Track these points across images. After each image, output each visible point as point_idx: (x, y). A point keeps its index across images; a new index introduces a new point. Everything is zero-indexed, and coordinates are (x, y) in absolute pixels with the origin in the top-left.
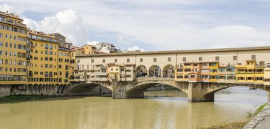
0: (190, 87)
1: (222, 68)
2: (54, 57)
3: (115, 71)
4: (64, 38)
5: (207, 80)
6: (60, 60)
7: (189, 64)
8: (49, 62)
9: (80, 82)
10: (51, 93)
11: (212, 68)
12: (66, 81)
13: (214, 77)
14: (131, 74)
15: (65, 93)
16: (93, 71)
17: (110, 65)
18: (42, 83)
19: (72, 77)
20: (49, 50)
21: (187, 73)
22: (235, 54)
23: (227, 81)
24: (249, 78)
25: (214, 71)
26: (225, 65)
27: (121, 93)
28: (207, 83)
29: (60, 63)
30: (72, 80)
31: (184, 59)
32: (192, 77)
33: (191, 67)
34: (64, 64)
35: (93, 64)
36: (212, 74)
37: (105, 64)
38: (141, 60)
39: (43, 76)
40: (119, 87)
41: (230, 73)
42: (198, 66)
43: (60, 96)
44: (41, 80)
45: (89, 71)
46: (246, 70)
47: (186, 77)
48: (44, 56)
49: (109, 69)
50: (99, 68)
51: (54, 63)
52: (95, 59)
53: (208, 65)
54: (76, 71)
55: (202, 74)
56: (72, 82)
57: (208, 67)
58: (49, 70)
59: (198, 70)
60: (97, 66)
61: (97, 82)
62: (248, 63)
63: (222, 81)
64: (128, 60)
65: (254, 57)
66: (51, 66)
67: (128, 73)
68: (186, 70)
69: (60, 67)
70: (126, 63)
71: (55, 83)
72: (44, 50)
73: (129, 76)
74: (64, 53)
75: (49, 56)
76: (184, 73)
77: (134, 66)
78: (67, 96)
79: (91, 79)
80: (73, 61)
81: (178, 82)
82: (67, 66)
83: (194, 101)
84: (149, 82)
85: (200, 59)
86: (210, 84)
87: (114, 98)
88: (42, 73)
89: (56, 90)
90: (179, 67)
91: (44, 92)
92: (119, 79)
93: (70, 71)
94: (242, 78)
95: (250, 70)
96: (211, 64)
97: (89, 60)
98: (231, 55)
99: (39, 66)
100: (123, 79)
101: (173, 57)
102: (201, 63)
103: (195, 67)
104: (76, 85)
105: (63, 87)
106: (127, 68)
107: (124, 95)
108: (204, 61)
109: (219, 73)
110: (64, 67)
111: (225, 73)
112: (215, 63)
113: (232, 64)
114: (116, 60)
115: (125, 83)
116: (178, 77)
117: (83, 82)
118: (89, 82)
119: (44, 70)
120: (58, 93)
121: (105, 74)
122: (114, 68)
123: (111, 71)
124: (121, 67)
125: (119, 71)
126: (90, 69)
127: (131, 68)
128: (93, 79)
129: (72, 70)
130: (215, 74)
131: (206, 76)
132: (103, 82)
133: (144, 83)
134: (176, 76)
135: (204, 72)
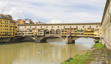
0: (67, 38)
1: (79, 31)
2: (9, 25)
3: (36, 31)
4: (11, 17)
5: (73, 35)
6: (11, 27)
7: (66, 29)
8: (6, 28)
9: (20, 36)
10: (7, 41)
11: (75, 30)
12: (13, 36)
13: (76, 34)
14: (43, 33)
15: (13, 41)
16: (25, 31)
17: (33, 29)
18: (4, 37)
19: (16, 34)
20: (7, 23)
21: (66, 32)
22: (83, 25)
23: (81, 36)
24: (89, 35)
25: (76, 32)
26: (80, 30)
27: (38, 40)
28: (73, 36)
29: (11, 28)
30: (16, 35)
31: (64, 27)
32: (68, 34)
33: (67, 30)
34: (12, 28)
35: (25, 28)
36: (75, 33)
37: (31, 29)
38: (47, 27)
39: (4, 34)
40: (38, 38)
41: (82, 32)
42: (70, 30)
43: (11, 42)
44: (4, 35)
45: (24, 32)
46: (88, 32)
47: (65, 34)
48: (5, 25)
49: (33, 31)
50: (29, 30)
51: (9, 28)
52: (27, 26)
53: (74, 29)
54: (18, 32)
55: (71, 33)
56: (16, 36)
57: (73, 30)
58: (6, 31)
59: (70, 31)
60: (28, 29)
61: (27, 36)
62: (88, 29)
63: (79, 35)
64: (41, 27)
65: (90, 27)
66: (7, 29)
67: (41, 32)
68: (65, 31)
69: (11, 29)
70: (40, 28)
71: (9, 37)
72: (5, 23)
73: (42, 34)
74: (12, 24)
75: (7, 25)
76: (64, 33)
77: (44, 29)
78: (13, 42)
79: (25, 35)
80: (16, 27)
81: (62, 36)
82: (14, 29)
83: (69, 43)
84: (50, 36)
85: (71, 27)
86: (74, 36)
87: (36, 43)
88: (4, 32)
89: (9, 39)
90: (62, 30)
91: (5, 40)
92: (38, 35)
93: (15, 31)
94: (86, 34)
95: (89, 32)
96: (75, 29)
97: (24, 27)
98: (82, 26)
99: (3, 29)
100: (39, 35)
101: (60, 26)
102: (71, 29)
103: (69, 30)
104: (17, 37)
105: (12, 38)
106: (41, 30)
107: (39, 41)
108: (72, 28)
109: (78, 32)
110: (12, 30)
111: (80, 32)
112: (76, 29)
113: (82, 29)
114: (36, 27)
115: (40, 36)
116: (62, 34)
117: (21, 36)
118: (24, 36)
119: (5, 31)
120: (10, 41)
121: (31, 33)
122: (36, 30)
123: (34, 32)
124: (38, 30)
125: (37, 32)
126: (24, 31)
127: (43, 30)
128: (26, 35)
129: (16, 31)
130: (76, 33)
131: (73, 34)
132: (30, 36)
133: (48, 36)
134: (61, 33)
135: (72, 32)
